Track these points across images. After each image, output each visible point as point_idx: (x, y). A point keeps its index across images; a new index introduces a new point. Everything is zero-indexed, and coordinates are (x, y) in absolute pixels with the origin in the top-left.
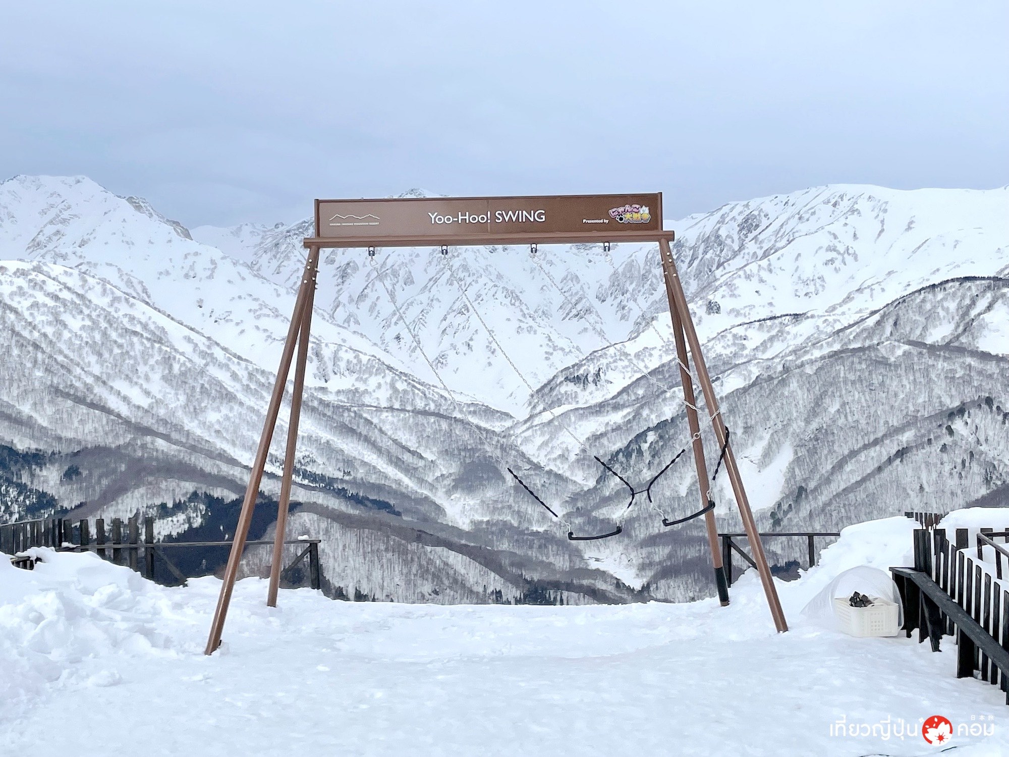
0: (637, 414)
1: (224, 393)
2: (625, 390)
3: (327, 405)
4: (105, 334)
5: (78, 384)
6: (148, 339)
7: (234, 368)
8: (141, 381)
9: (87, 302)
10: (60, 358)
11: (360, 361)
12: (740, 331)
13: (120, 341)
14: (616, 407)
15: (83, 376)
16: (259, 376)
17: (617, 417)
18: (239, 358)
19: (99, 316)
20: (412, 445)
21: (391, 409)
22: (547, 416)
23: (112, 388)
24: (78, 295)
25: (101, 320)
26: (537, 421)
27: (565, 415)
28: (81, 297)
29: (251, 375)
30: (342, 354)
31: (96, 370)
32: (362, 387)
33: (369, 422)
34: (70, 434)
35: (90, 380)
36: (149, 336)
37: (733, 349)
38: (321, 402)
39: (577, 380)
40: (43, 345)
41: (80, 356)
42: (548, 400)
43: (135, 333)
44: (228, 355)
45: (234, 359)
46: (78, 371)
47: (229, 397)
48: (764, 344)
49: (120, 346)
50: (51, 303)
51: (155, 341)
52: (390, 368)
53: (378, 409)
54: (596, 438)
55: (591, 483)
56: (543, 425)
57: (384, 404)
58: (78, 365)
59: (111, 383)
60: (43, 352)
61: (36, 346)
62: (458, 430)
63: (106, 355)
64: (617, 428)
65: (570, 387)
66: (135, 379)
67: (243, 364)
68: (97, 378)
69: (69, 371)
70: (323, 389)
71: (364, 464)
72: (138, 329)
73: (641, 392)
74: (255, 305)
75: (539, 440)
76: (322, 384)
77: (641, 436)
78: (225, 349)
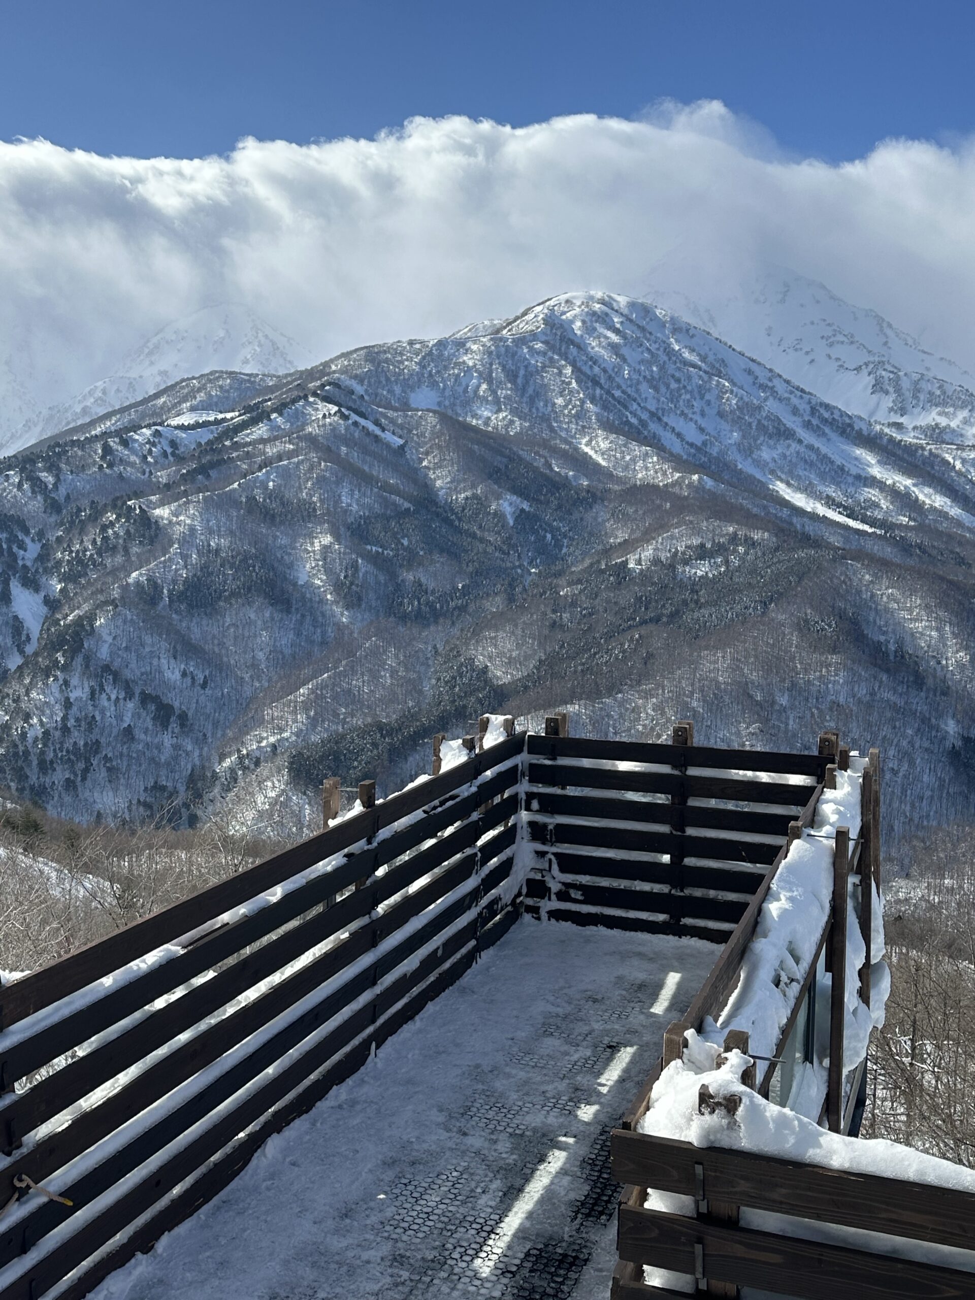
1: (782, 429)
3: (897, 443)
4: (662, 368)
5: (634, 421)
6: (705, 372)
7: (795, 401)
8: (697, 417)
9: (648, 335)
10: (617, 393)
11: (944, 393)
13: (677, 374)
15: (639, 412)
16: (822, 411)
18: (802, 391)
19: (658, 349)
23: (666, 424)
24: (639, 327)
25: (660, 353)
28: (642, 329)
29: (813, 410)
30: (923, 385)
31: (652, 406)
32: (943, 421)
33: (945, 462)
34: (621, 473)
35: (645, 416)
36: (707, 369)
38: (890, 439)
40: (602, 381)
41: (637, 391)
44: (790, 388)
45: (796, 392)
46: (635, 406)
47: (787, 434)
49: (678, 381)
50: (612, 336)
51: (713, 375)
53: (961, 447)
58: (635, 400)
59: (665, 419)
60: (602, 388)
61: (597, 382)
63: (663, 389)
66: (690, 416)
67: (807, 397)
68: (653, 415)
69: (626, 407)
70: (899, 426)
71: (935, 510)
74: (828, 331)
76: (897, 420)
78: (788, 382)
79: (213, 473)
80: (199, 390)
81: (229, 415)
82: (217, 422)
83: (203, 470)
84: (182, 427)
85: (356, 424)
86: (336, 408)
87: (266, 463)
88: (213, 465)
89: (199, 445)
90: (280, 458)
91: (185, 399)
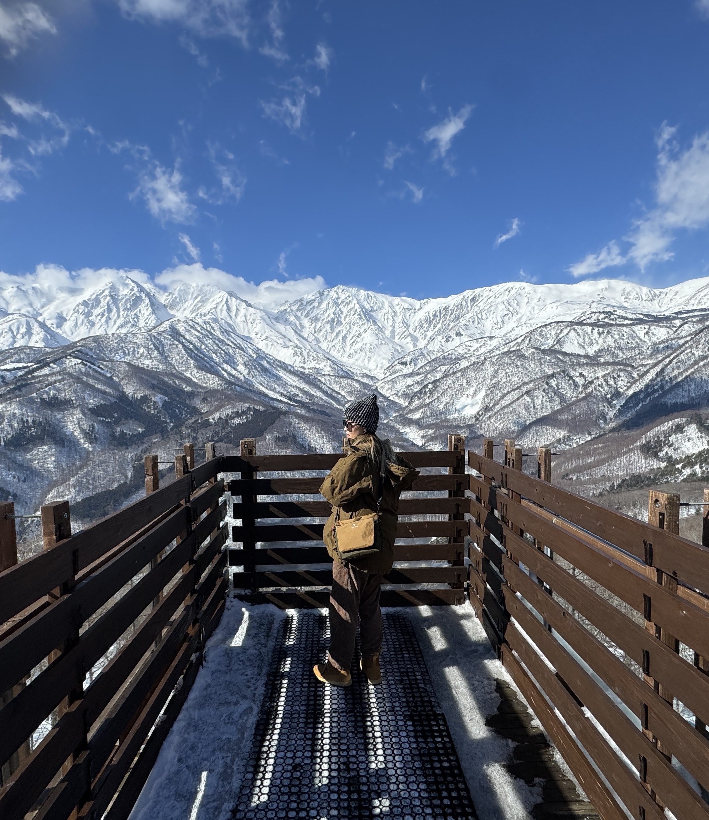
0: (426, 376)
2: (421, 367)
3: (303, 374)
7: (267, 359)
10: (200, 355)
12: (468, 344)
14: (418, 374)
15: (210, 362)
16: (277, 362)
17: (418, 378)
18: (270, 355)
20: (337, 390)
21: (329, 375)
22: (391, 377)
23: (221, 366)
25: (216, 340)
26: (386, 380)
27: (397, 377)
29: (274, 362)
32: (318, 366)
33: (320, 381)
34: (204, 385)
35: (212, 364)
37: (466, 351)
38: (301, 372)
39: (403, 364)
42: (391, 371)
43: (229, 345)
44: (265, 354)
45: (267, 355)
48: (477, 349)
50: (197, 334)
52: (328, 359)
53: (324, 375)
54: (409, 386)
55: (406, 404)
56: (388, 381)
57: (327, 373)
61: (192, 351)
62: (355, 383)
64: (418, 383)
65: (401, 366)
70: (303, 368)
71: (317, 397)
72: (230, 344)
73: (428, 368)
74: (277, 334)
75: (387, 387)
76: (303, 365)
77: (426, 386)
79: (23, 389)
80: (15, 354)
81: (29, 365)
82: (24, 368)
83: (19, 388)
84: (6, 370)
85: (90, 367)
86: (80, 361)
87: (50, 384)
88: (23, 386)
89: (16, 377)
90: (55, 382)
91: (8, 358)
